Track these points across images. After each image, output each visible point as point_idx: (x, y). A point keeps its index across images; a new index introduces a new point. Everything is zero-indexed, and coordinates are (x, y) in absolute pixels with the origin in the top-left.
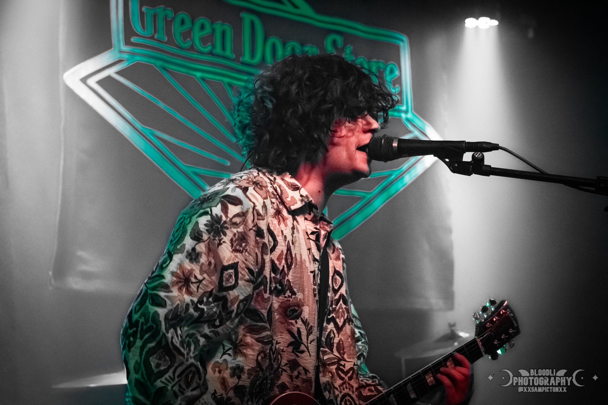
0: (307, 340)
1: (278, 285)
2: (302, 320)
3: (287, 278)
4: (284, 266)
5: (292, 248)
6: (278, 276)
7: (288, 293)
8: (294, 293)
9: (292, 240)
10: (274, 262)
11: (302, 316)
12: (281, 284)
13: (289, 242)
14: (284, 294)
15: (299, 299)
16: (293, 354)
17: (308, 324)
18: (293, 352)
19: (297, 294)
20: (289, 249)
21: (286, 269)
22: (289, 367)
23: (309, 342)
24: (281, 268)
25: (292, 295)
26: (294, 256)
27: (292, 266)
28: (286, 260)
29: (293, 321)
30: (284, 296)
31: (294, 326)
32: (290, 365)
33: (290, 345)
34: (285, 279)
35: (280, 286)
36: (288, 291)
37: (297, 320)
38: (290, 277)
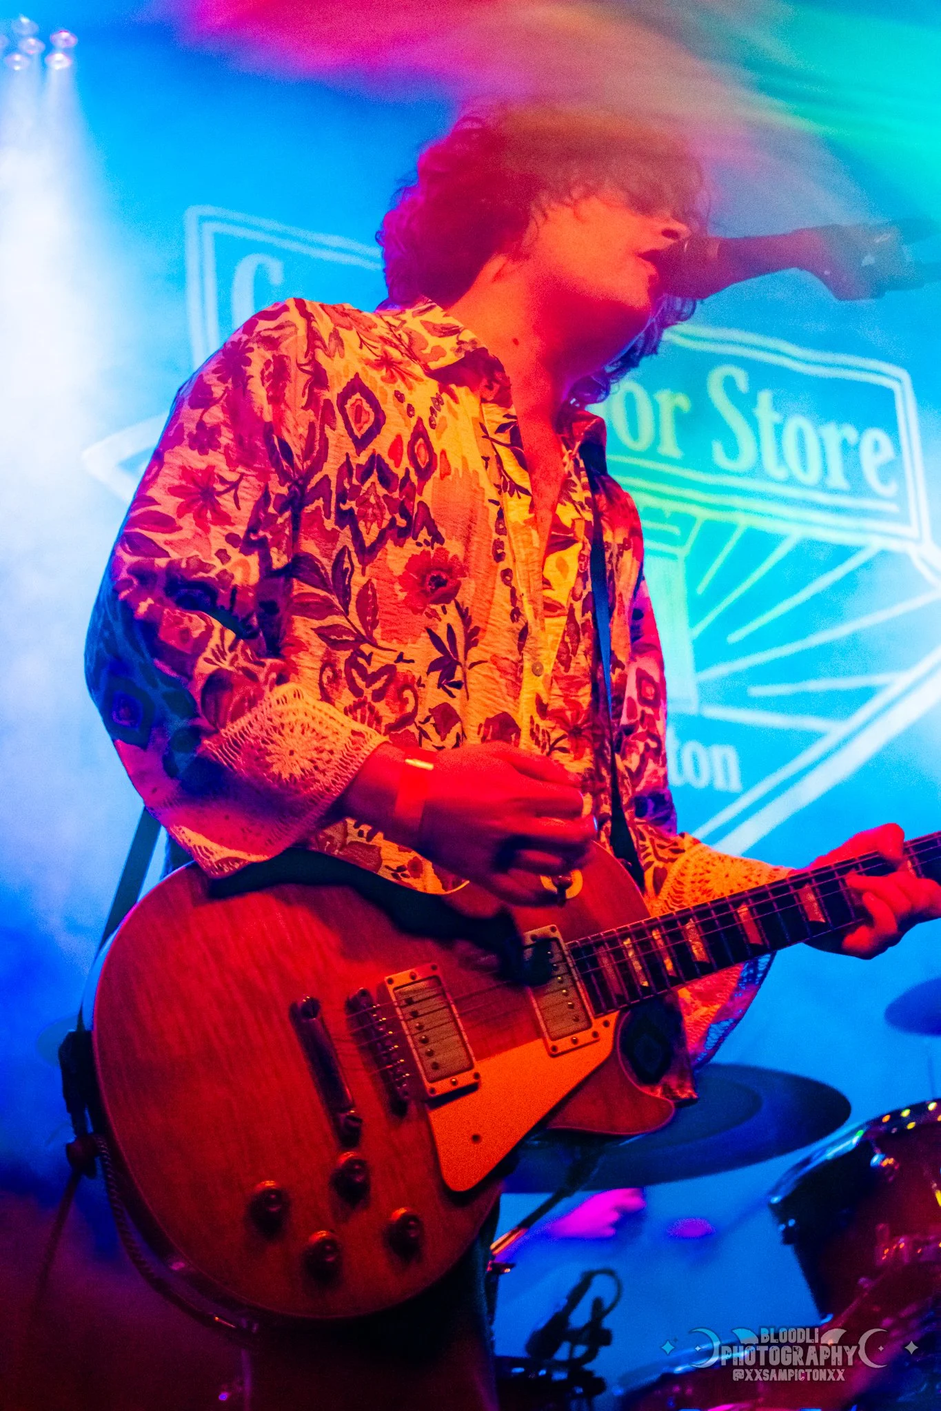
0: (466, 657)
1: (397, 516)
2: (457, 605)
3: (418, 498)
5: (431, 432)
6: (396, 495)
7: (424, 535)
8: (437, 538)
9: (431, 419)
10: (383, 460)
11: (458, 598)
12: (405, 514)
13: (420, 418)
14: (415, 538)
15: (452, 556)
16: (441, 690)
17: (470, 622)
18: (438, 686)
19: (448, 541)
20: (419, 433)
21: (414, 478)
22: (435, 726)
23: (469, 663)
24: (400, 473)
25: (433, 541)
26: (437, 452)
27: (432, 472)
28: (413, 458)
29: (438, 608)
30: (414, 542)
31: (440, 620)
32: (435, 720)
33: (433, 667)
34: (413, 499)
35: (402, 516)
36: (424, 531)
37: (449, 604)
38: (427, 497)
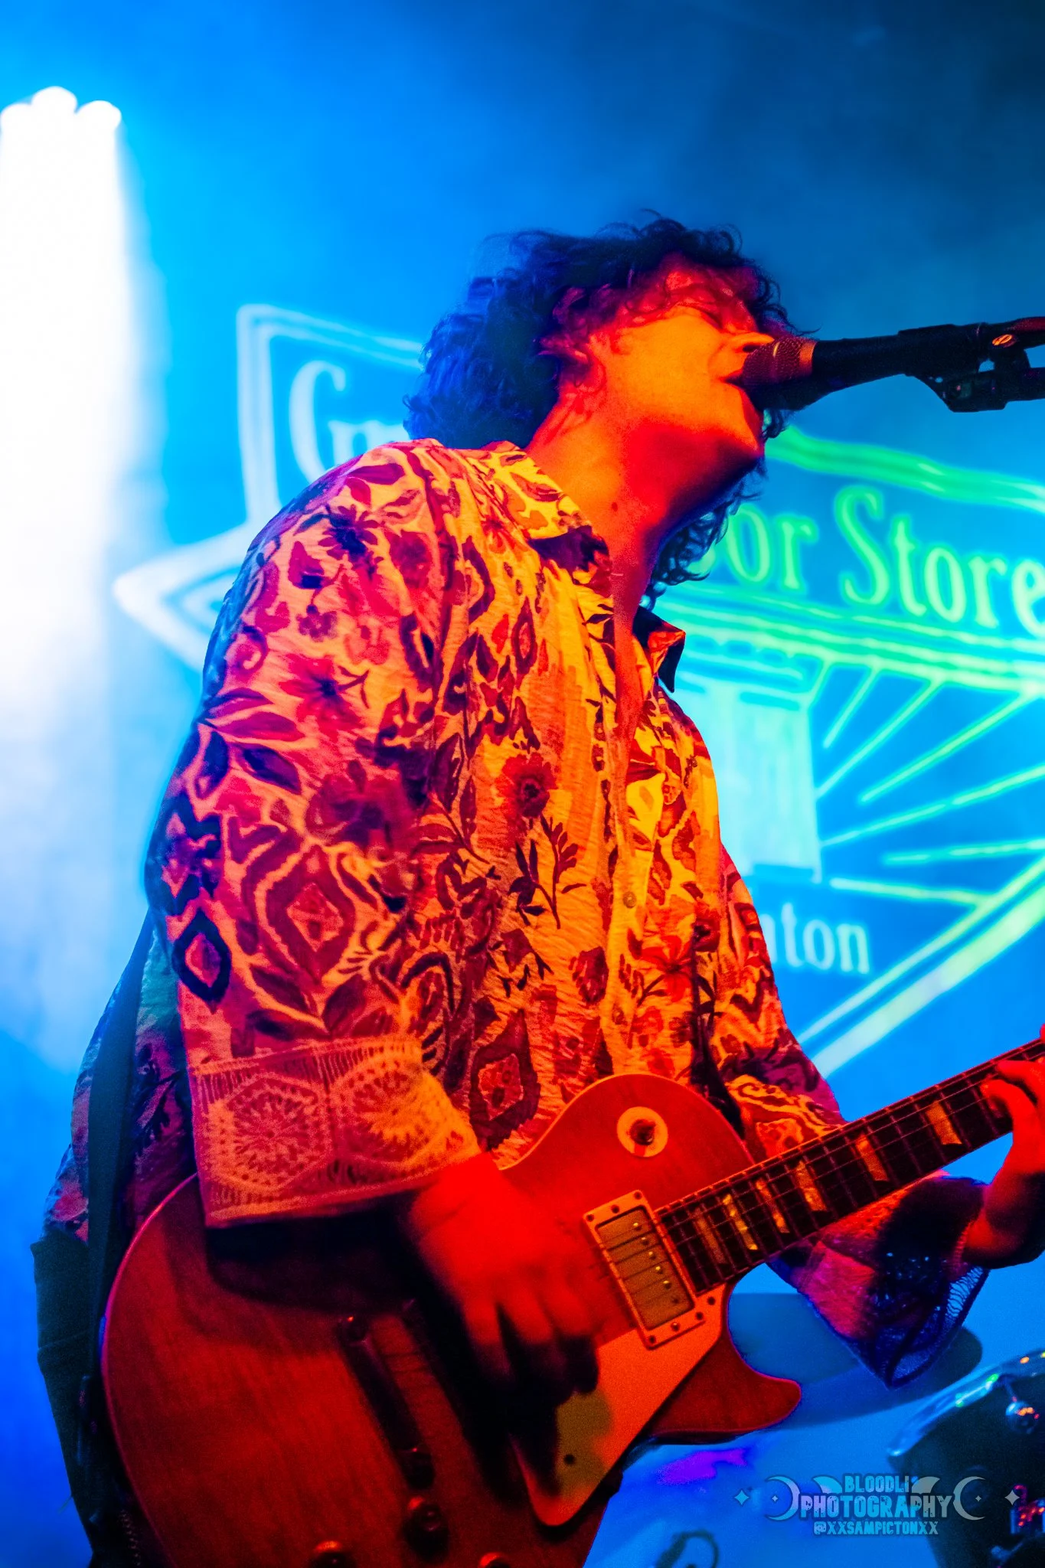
0: (556, 880)
1: (495, 709)
2: (546, 825)
3: (516, 694)
4: (508, 659)
5: (536, 618)
6: (494, 685)
7: (520, 737)
8: (534, 742)
9: (537, 602)
10: (485, 643)
11: (546, 814)
12: (503, 709)
13: (527, 601)
14: (511, 738)
15: (544, 763)
16: (517, 915)
17: (565, 838)
18: (518, 910)
19: (542, 746)
20: (525, 617)
21: (513, 668)
22: (505, 953)
23: (560, 887)
24: (501, 662)
25: (529, 745)
26: (539, 641)
27: (532, 665)
28: (516, 643)
29: (527, 822)
30: (510, 742)
31: (525, 835)
32: (506, 946)
33: (514, 887)
34: (511, 693)
35: (499, 710)
36: (521, 731)
37: (534, 820)
38: (524, 692)
